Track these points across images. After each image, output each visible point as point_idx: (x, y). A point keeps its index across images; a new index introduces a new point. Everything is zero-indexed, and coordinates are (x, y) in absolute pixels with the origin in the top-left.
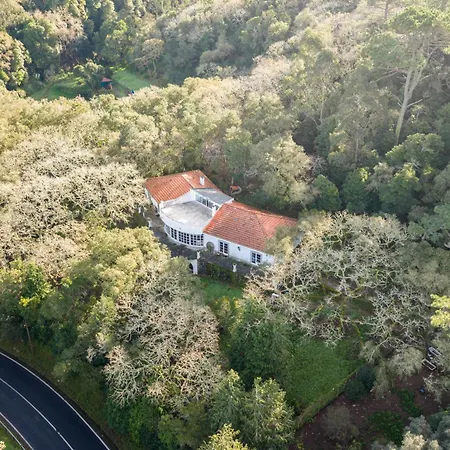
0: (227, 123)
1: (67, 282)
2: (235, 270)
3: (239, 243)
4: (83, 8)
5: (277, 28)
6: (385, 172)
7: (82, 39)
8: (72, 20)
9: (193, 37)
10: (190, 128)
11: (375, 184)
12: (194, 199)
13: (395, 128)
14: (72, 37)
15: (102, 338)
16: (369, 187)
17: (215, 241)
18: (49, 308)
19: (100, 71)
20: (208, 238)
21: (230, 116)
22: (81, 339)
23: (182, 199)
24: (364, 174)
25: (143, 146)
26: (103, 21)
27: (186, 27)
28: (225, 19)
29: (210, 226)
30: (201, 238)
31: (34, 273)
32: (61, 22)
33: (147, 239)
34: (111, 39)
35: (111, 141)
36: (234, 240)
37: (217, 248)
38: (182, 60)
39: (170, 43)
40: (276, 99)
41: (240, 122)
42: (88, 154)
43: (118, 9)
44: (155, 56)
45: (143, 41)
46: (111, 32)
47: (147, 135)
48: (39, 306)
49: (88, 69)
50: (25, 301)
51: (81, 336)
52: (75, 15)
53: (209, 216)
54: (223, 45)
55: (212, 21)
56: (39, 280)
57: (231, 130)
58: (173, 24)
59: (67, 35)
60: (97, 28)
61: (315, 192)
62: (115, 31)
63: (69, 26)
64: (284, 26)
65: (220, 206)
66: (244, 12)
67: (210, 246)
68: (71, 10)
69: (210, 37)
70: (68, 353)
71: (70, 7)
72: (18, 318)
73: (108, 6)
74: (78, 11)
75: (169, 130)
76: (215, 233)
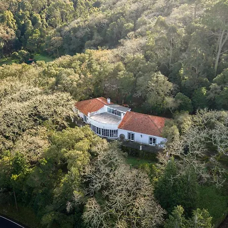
0: (117, 69)
1: (44, 162)
2: (141, 149)
3: (142, 133)
4: (14, 24)
5: (128, 26)
6: (216, 89)
7: (15, 39)
8: (9, 30)
9: (79, 34)
10: (97, 73)
11: (212, 95)
12: (106, 111)
13: (214, 66)
14: (9, 38)
15: (77, 194)
16: (208, 97)
17: (125, 133)
18: (32, 180)
19: (27, 55)
20: (121, 132)
21: (119, 65)
22: (56, 198)
23: (100, 111)
24: (204, 91)
25: (72, 84)
26: (25, 30)
27: (75, 30)
28: (96, 25)
29: (121, 124)
30: (116, 132)
31: (20, 158)
32: (3, 31)
33: (89, 133)
34: (32, 38)
35: (50, 82)
36: (138, 131)
37: (126, 138)
38: (74, 47)
39: (66, 38)
40: (142, 57)
41: (124, 69)
42: (39, 90)
43: (33, 24)
44: (58, 46)
45: (51, 38)
46: (31, 35)
47: (73, 77)
48: (24, 179)
49: (21, 54)
50: (15, 177)
51: (56, 196)
52: (10, 27)
53: (118, 119)
54: (97, 37)
55: (89, 26)
56: (23, 163)
57: (121, 73)
58: (67, 28)
59: (7, 37)
60: (22, 34)
61: (179, 101)
62: (34, 35)
63: (7, 33)
64: (131, 25)
65: (125, 113)
66: (106, 21)
67: (122, 137)
68: (8, 25)
69: (89, 34)
70: (50, 208)
71: (7, 23)
72: (8, 189)
73: (28, 22)
74: (12, 25)
75: (85, 75)
76: (125, 128)
